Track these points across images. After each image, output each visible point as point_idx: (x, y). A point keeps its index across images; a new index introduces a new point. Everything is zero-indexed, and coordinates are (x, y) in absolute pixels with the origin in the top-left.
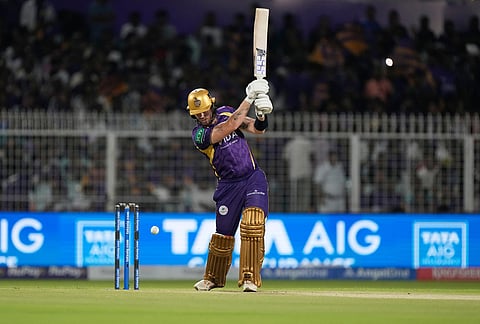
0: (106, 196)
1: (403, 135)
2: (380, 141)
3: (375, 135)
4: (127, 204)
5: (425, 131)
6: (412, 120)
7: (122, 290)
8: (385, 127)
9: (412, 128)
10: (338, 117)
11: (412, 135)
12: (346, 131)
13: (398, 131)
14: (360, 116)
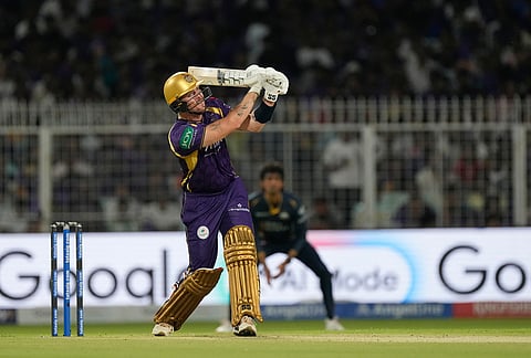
0: (40, 213)
1: (432, 126)
2: (402, 133)
3: (396, 127)
4: (67, 223)
5: (461, 120)
6: (444, 105)
7: (61, 338)
8: (408, 115)
9: (444, 116)
10: (346, 104)
11: (443, 126)
12: (357, 121)
13: (425, 120)
14: (375, 101)
